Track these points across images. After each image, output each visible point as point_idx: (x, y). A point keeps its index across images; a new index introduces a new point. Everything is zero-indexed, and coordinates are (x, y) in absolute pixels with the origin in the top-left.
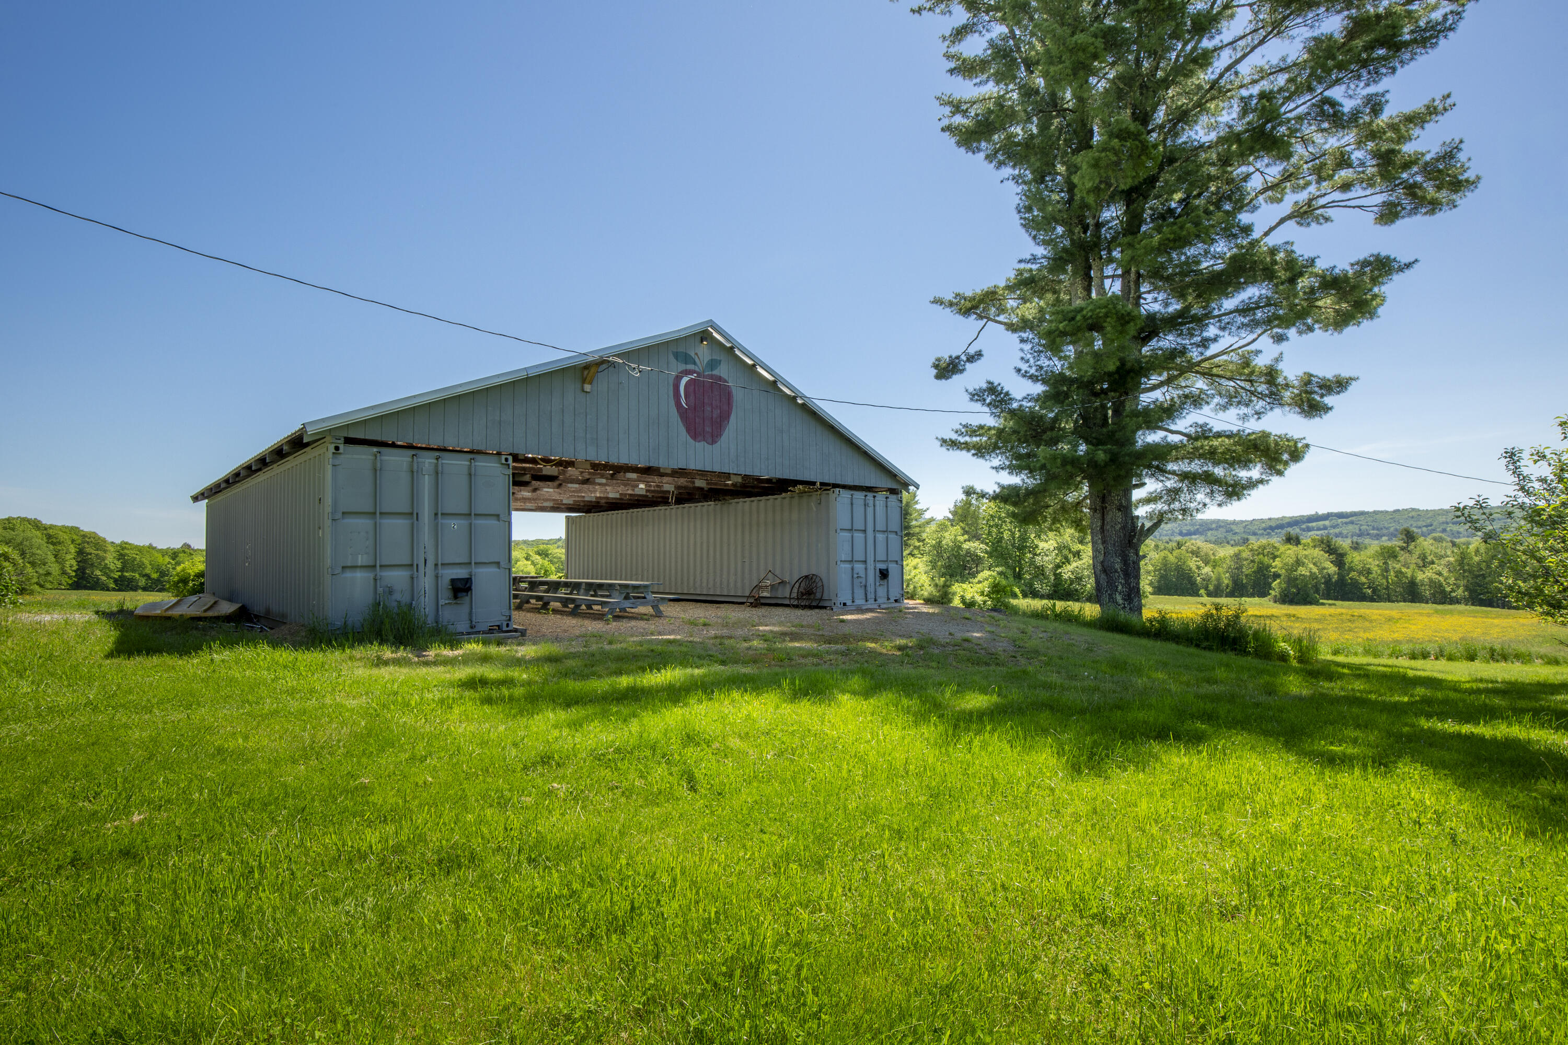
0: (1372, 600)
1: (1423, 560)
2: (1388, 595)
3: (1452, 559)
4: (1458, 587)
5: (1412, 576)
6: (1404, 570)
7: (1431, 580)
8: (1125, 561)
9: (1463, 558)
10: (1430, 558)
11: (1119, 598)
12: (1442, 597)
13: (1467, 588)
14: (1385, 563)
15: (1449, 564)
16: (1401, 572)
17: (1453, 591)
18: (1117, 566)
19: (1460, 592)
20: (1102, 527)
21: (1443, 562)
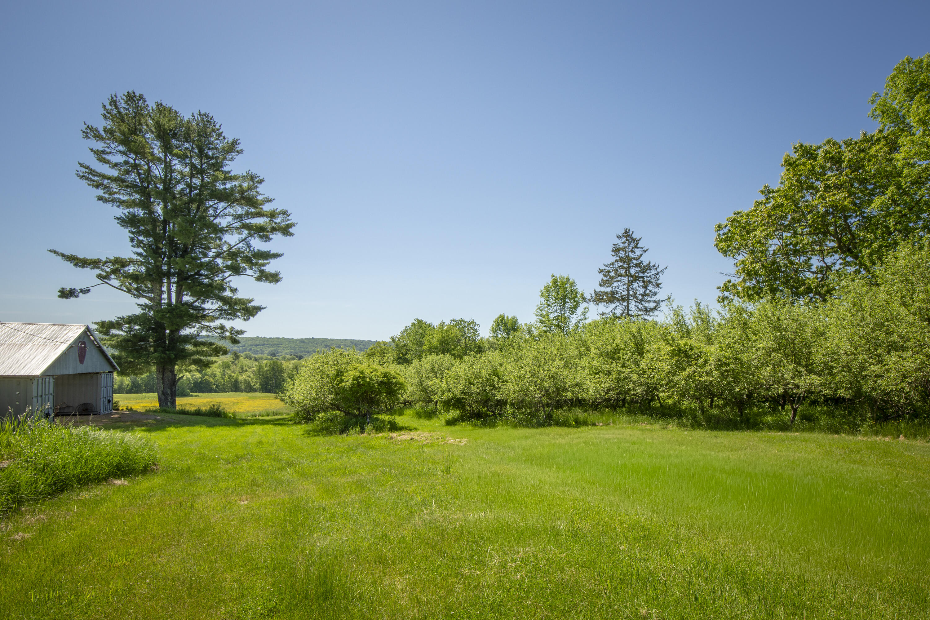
0: (215, 391)
1: (242, 369)
2: (224, 388)
3: (255, 369)
4: (257, 383)
5: (237, 378)
6: (233, 374)
7: (245, 380)
8: (171, 391)
9: (260, 368)
10: (245, 368)
11: (169, 404)
12: (249, 389)
13: (261, 384)
14: (224, 371)
15: (254, 371)
16: (231, 376)
17: (255, 385)
18: (169, 392)
19: (257, 386)
20: (163, 378)
21: (251, 370)
